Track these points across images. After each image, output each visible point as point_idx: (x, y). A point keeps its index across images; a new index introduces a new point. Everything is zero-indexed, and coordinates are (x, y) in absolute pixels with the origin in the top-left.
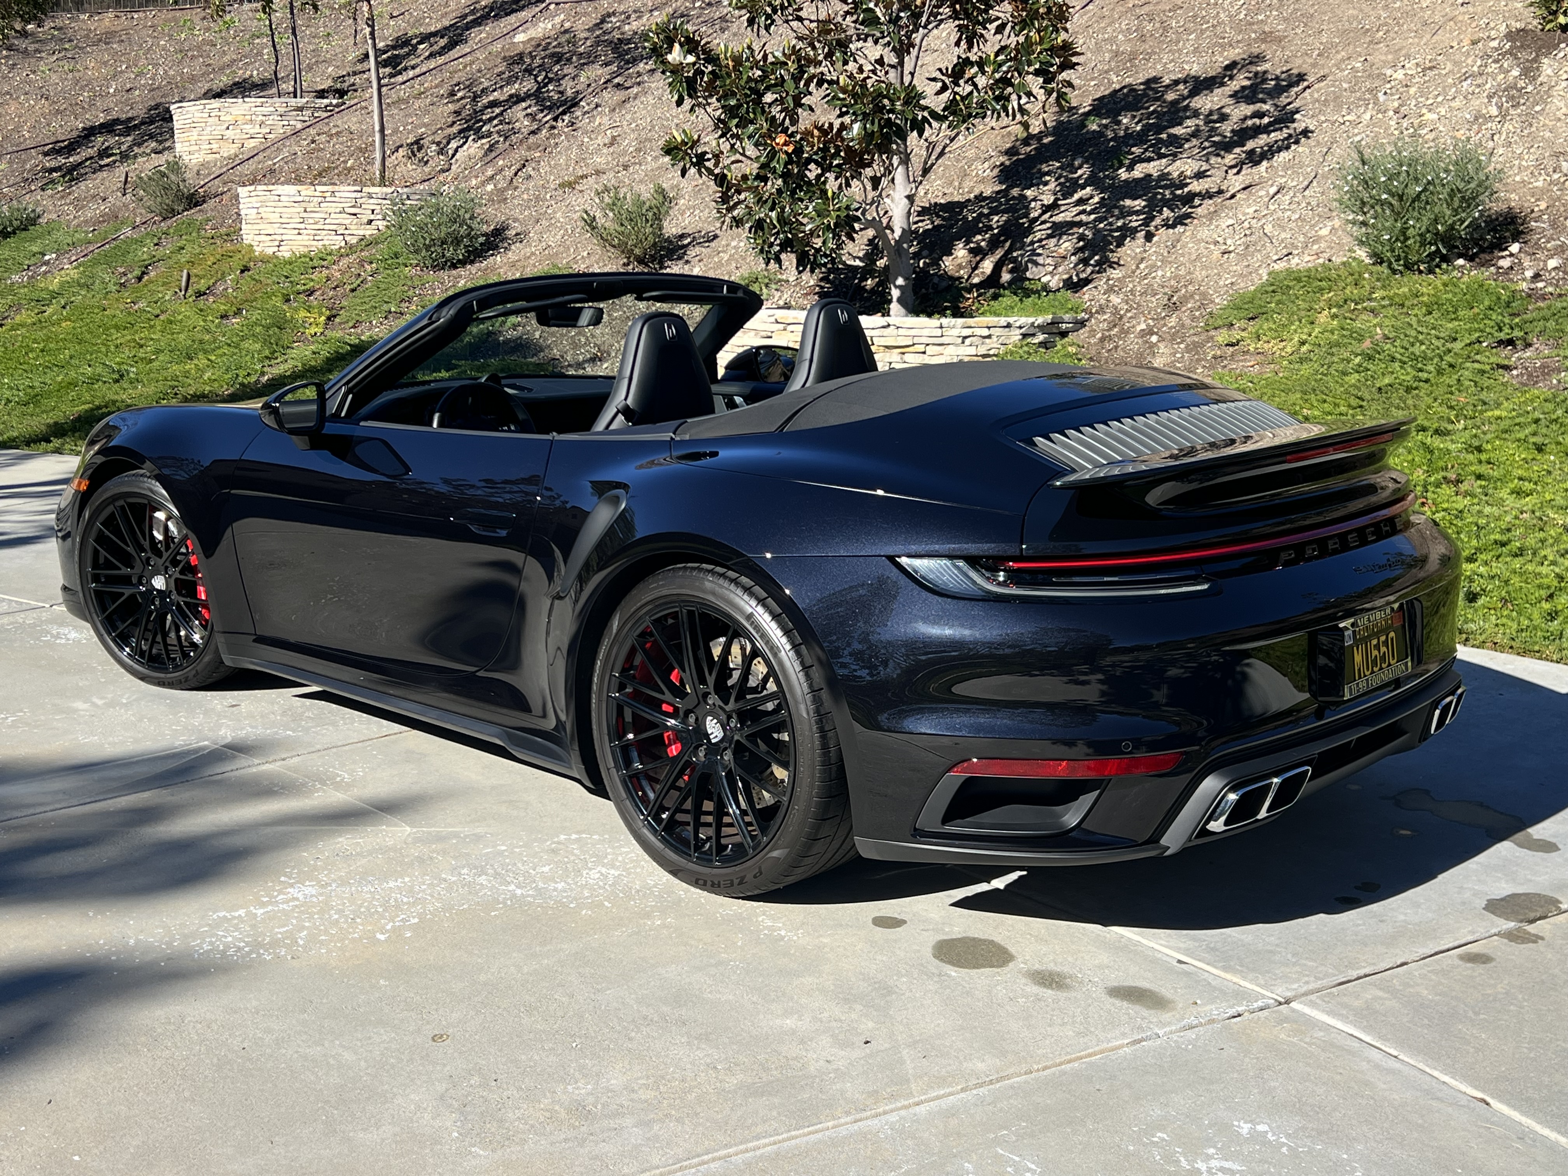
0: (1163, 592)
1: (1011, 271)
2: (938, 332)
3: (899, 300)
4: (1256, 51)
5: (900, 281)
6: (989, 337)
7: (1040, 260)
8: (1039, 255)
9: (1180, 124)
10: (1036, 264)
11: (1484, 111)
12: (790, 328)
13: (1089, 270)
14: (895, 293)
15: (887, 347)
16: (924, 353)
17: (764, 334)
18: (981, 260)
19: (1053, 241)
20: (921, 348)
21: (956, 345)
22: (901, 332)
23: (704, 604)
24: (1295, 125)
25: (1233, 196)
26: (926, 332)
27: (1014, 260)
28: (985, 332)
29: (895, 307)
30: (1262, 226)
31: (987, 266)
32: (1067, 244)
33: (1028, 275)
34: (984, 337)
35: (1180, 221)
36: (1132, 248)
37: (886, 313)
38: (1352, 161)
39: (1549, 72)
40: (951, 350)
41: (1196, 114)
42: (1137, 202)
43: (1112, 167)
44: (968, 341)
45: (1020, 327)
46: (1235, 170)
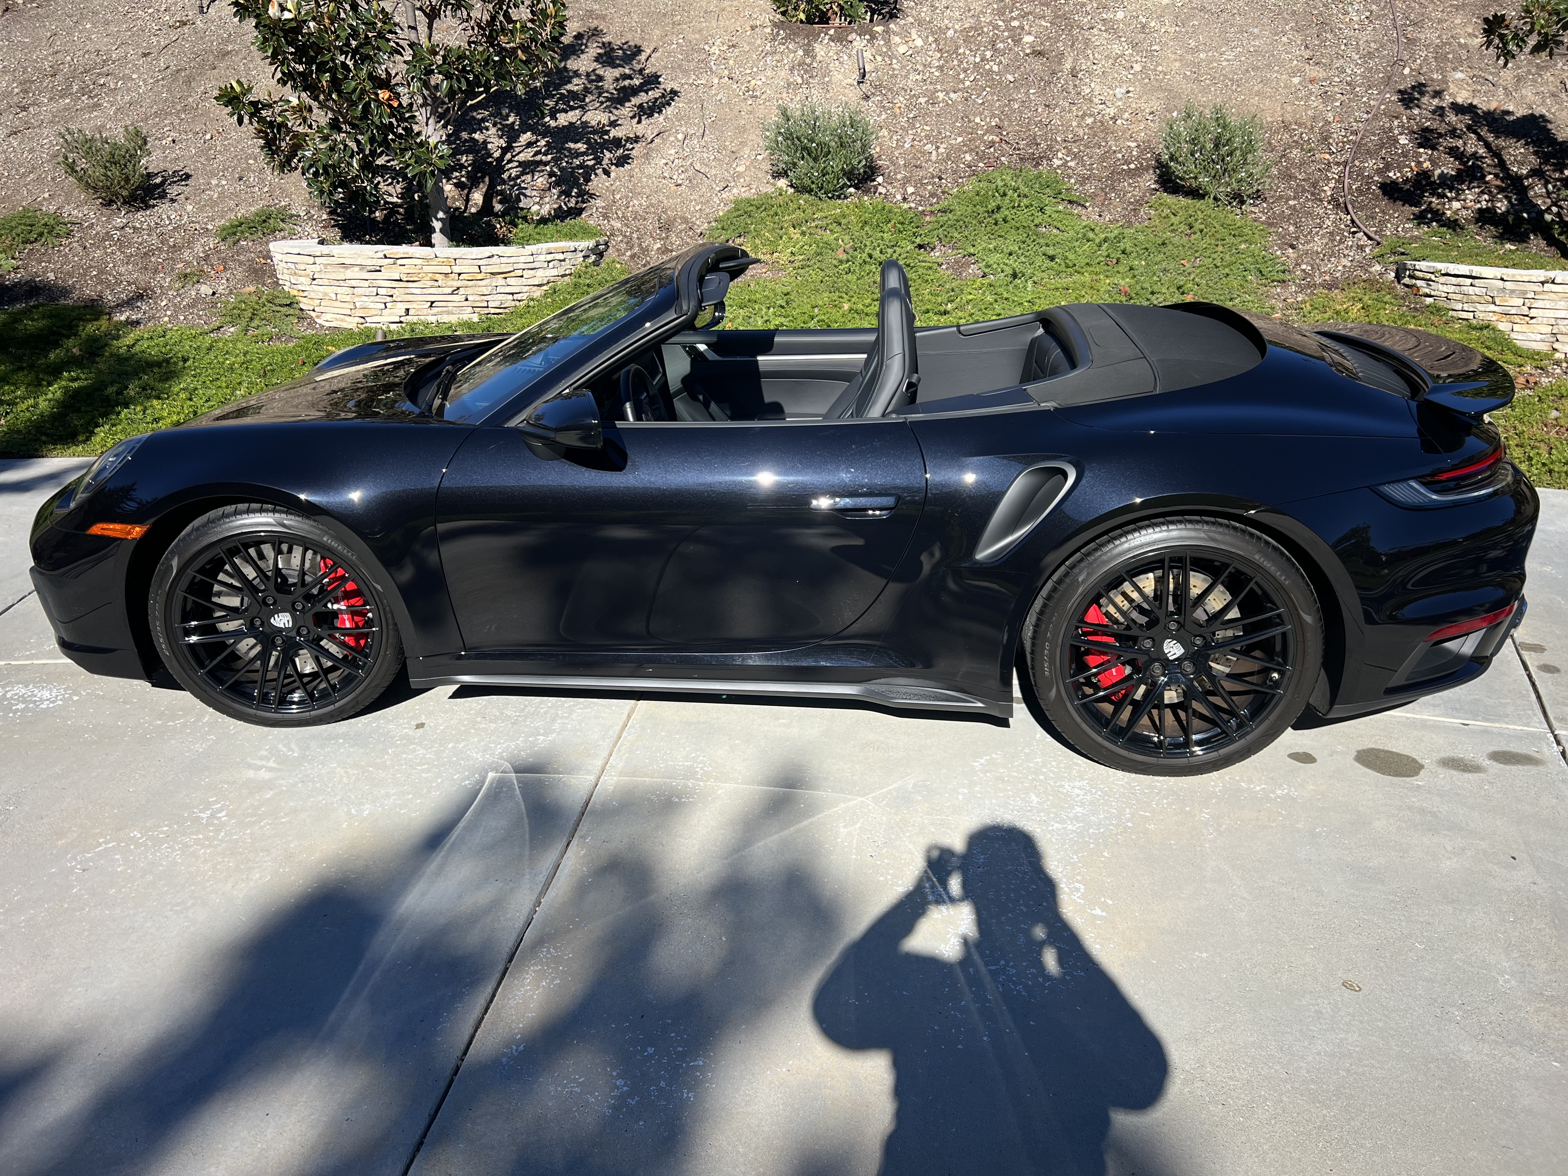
2: (531, 259)
3: (441, 231)
4: (593, 26)
5: (441, 215)
6: (564, 260)
7: (528, 192)
8: (526, 189)
9: (570, 82)
10: (526, 196)
11: (791, 80)
13: (573, 200)
14: (437, 225)
15: (491, 273)
16: (522, 276)
19: (528, 178)
20: (519, 273)
21: (544, 268)
22: (503, 260)
24: (662, 86)
25: (652, 141)
26: (522, 259)
27: (501, 193)
28: (561, 257)
29: (437, 237)
30: (691, 164)
31: (477, 197)
32: (541, 179)
33: (521, 205)
34: (561, 261)
35: (622, 161)
36: (598, 183)
37: (429, 243)
39: (822, 53)
40: (540, 273)
41: (577, 74)
42: (579, 145)
43: (536, 115)
44: (551, 265)
45: (582, 251)
46: (636, 120)
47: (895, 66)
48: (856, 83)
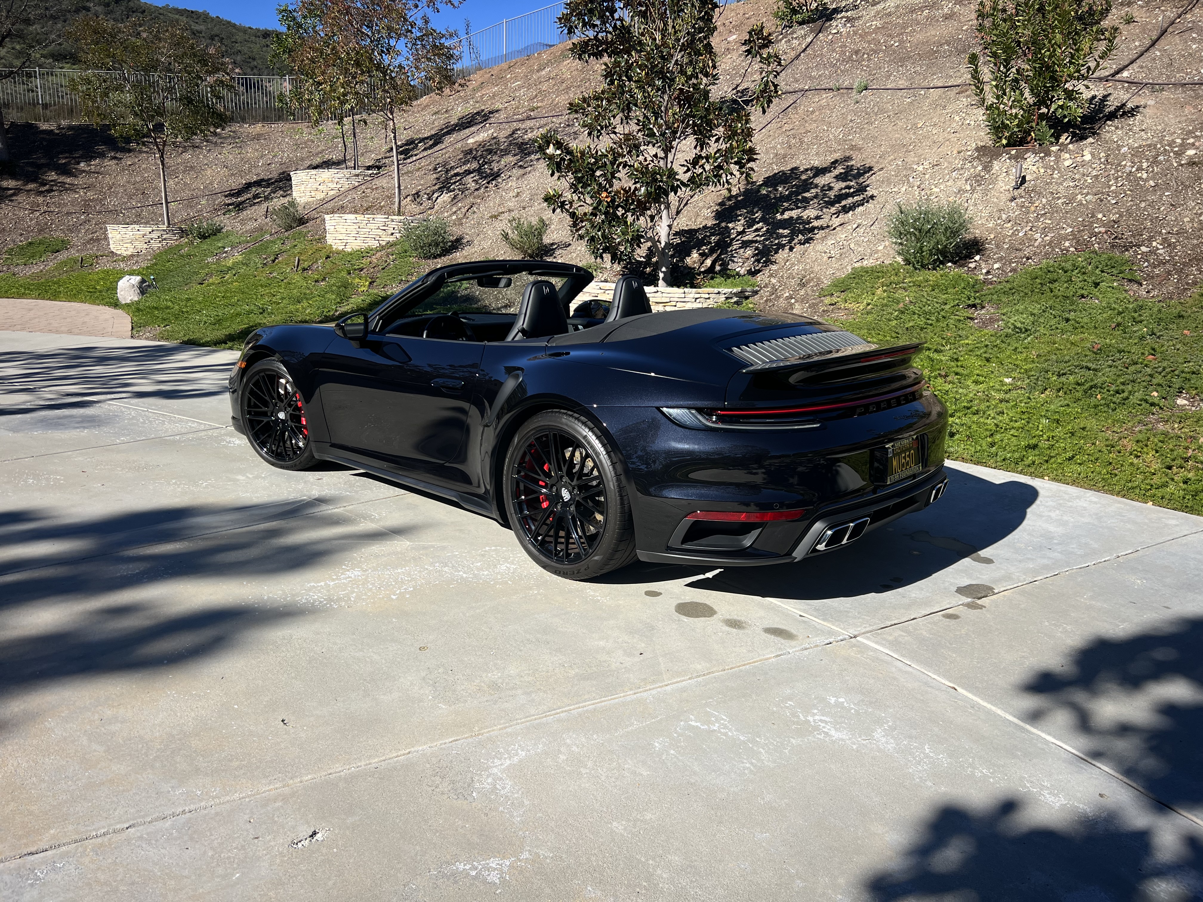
0: (796, 427)
1: (720, 265)
2: (683, 295)
3: (663, 279)
4: (848, 155)
5: (664, 269)
6: (709, 298)
7: (736, 260)
8: (735, 257)
9: (808, 191)
10: (733, 262)
11: (963, 188)
12: (607, 292)
13: (760, 265)
14: (661, 275)
15: (656, 303)
16: (676, 306)
17: (594, 295)
18: (705, 259)
19: (742, 250)
20: (674, 304)
21: (692, 302)
22: (664, 295)
23: (562, 430)
24: (867, 193)
25: (834, 229)
26: (677, 295)
27: (722, 259)
28: (707, 296)
29: (661, 282)
30: (849, 244)
31: (708, 262)
32: (749, 252)
33: (729, 267)
34: (706, 299)
35: (808, 241)
36: (783, 255)
37: (656, 285)
38: (895, 212)
39: (997, 168)
40: (689, 304)
41: (816, 186)
42: (785, 231)
43: (773, 212)
44: (698, 301)
45: (725, 294)
46: (836, 216)
47: (1055, 176)
48: (1011, 189)
